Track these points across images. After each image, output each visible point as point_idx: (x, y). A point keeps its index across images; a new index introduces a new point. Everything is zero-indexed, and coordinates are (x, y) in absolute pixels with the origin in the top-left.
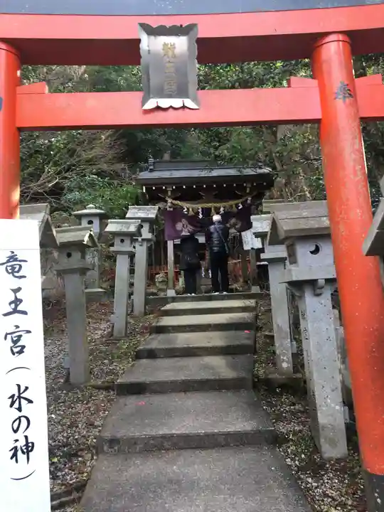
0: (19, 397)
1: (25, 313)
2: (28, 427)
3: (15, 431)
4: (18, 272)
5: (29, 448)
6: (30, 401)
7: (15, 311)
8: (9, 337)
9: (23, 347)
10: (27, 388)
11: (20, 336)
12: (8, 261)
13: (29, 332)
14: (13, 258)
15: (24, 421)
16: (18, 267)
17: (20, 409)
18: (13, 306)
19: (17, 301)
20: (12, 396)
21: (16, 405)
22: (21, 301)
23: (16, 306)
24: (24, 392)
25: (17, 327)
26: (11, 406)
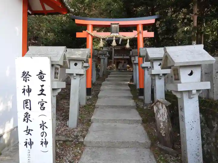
0: (43, 125)
1: (45, 95)
2: (46, 136)
3: (42, 136)
4: (43, 78)
5: (46, 143)
6: (47, 128)
7: (42, 94)
8: (40, 103)
9: (44, 108)
10: (45, 123)
11: (43, 104)
12: (39, 74)
13: (46, 102)
14: (41, 73)
15: (45, 134)
16: (43, 76)
17: (43, 129)
18: (41, 92)
19: (42, 90)
20: (41, 125)
21: (42, 128)
22: (44, 90)
23: (42, 92)
24: (45, 124)
25: (43, 100)
26: (41, 127)
